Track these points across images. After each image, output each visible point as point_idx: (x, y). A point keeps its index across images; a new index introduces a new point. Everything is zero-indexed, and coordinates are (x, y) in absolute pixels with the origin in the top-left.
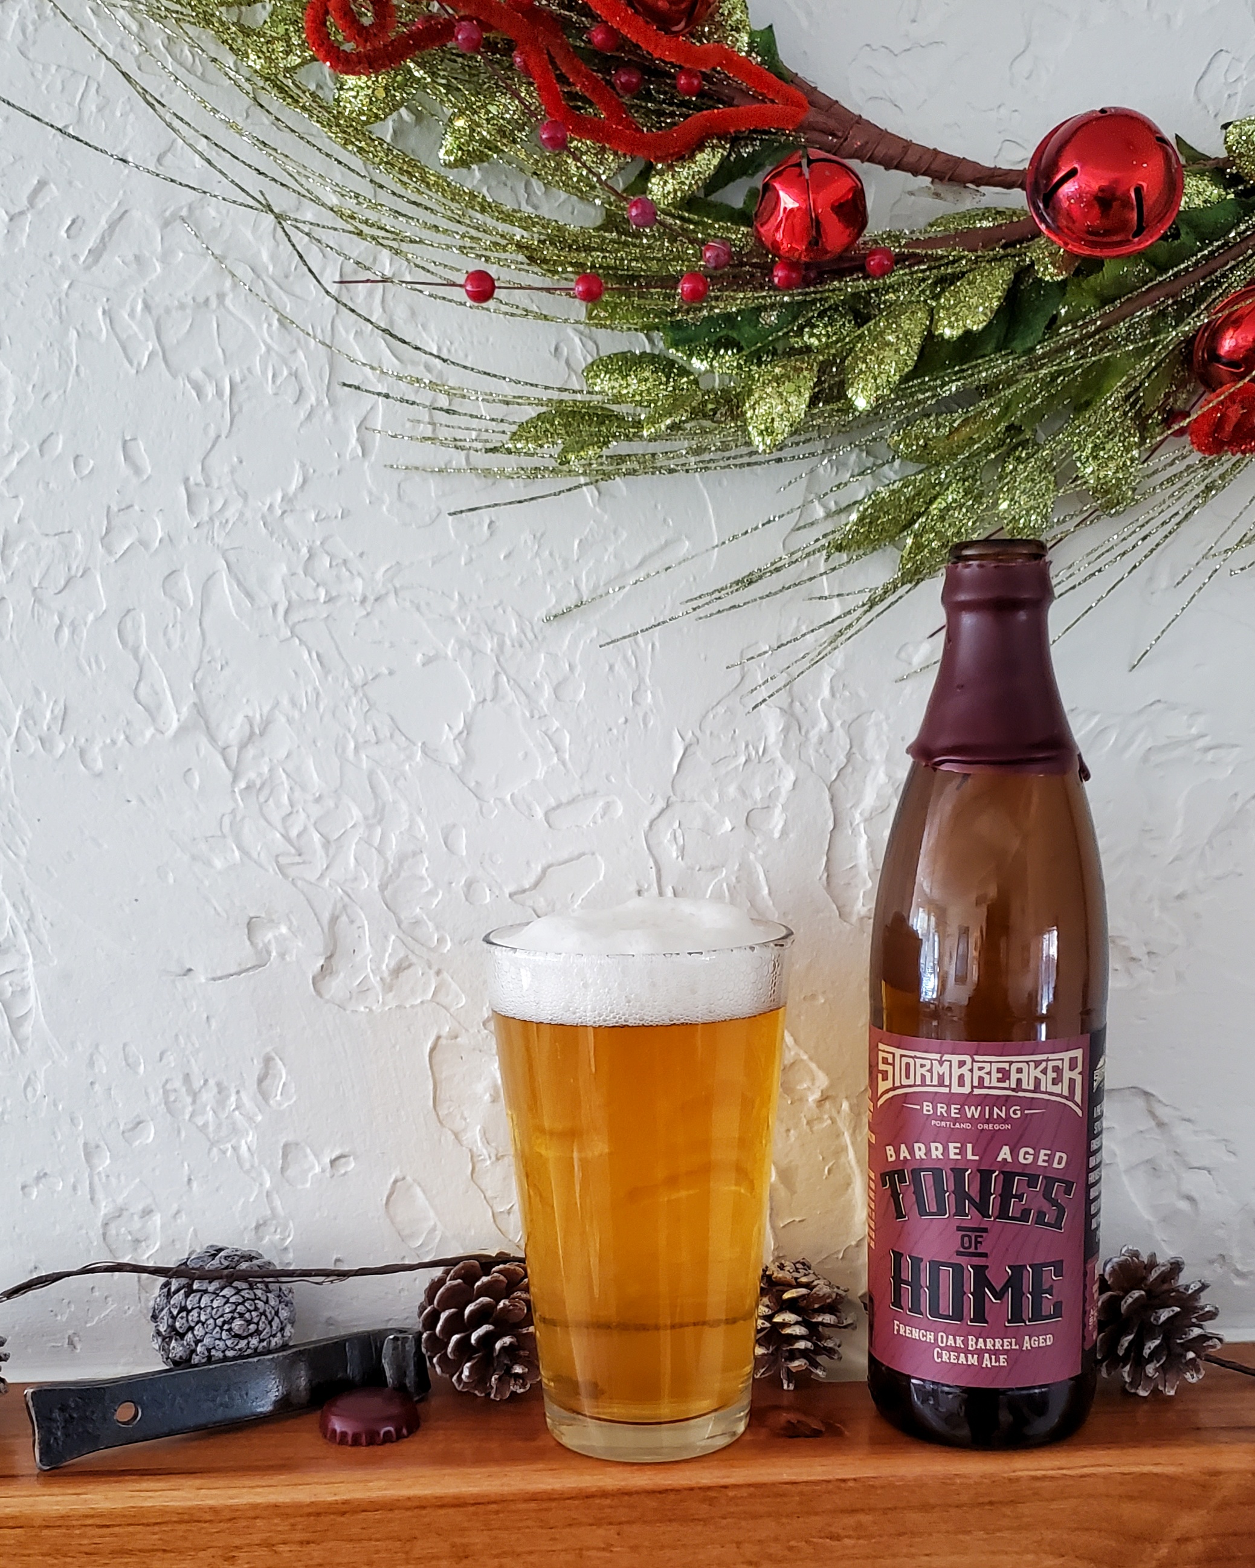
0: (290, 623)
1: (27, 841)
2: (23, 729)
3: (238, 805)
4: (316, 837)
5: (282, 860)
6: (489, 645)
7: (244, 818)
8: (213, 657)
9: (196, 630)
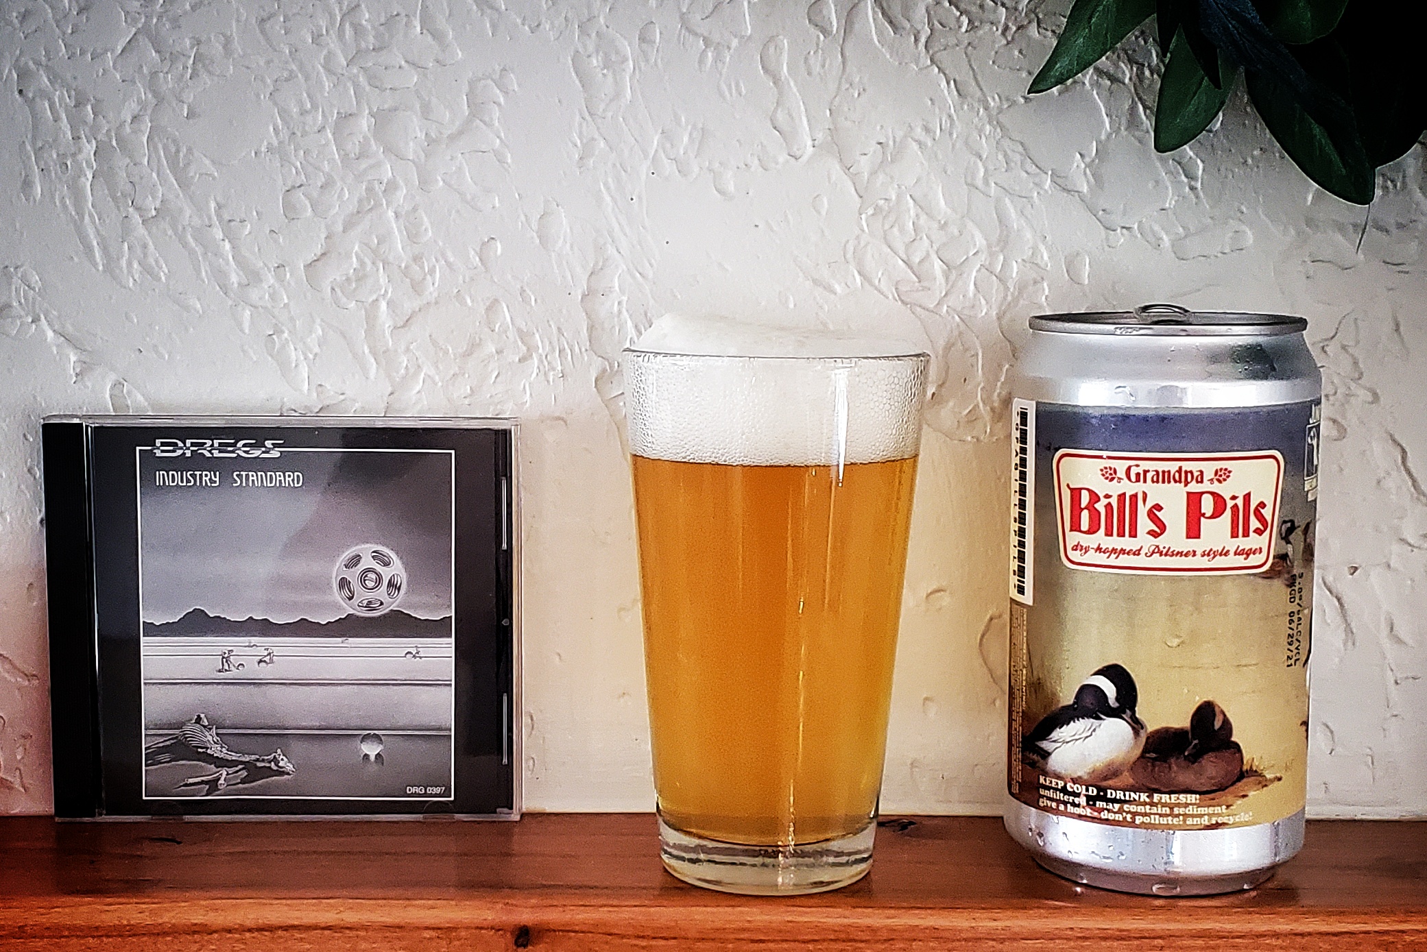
0: (931, 52)
1: (653, 261)
2: (661, 151)
3: (863, 231)
4: (938, 264)
5: (903, 289)
6: (1128, 76)
7: (866, 246)
8: (851, 85)
9: (837, 57)
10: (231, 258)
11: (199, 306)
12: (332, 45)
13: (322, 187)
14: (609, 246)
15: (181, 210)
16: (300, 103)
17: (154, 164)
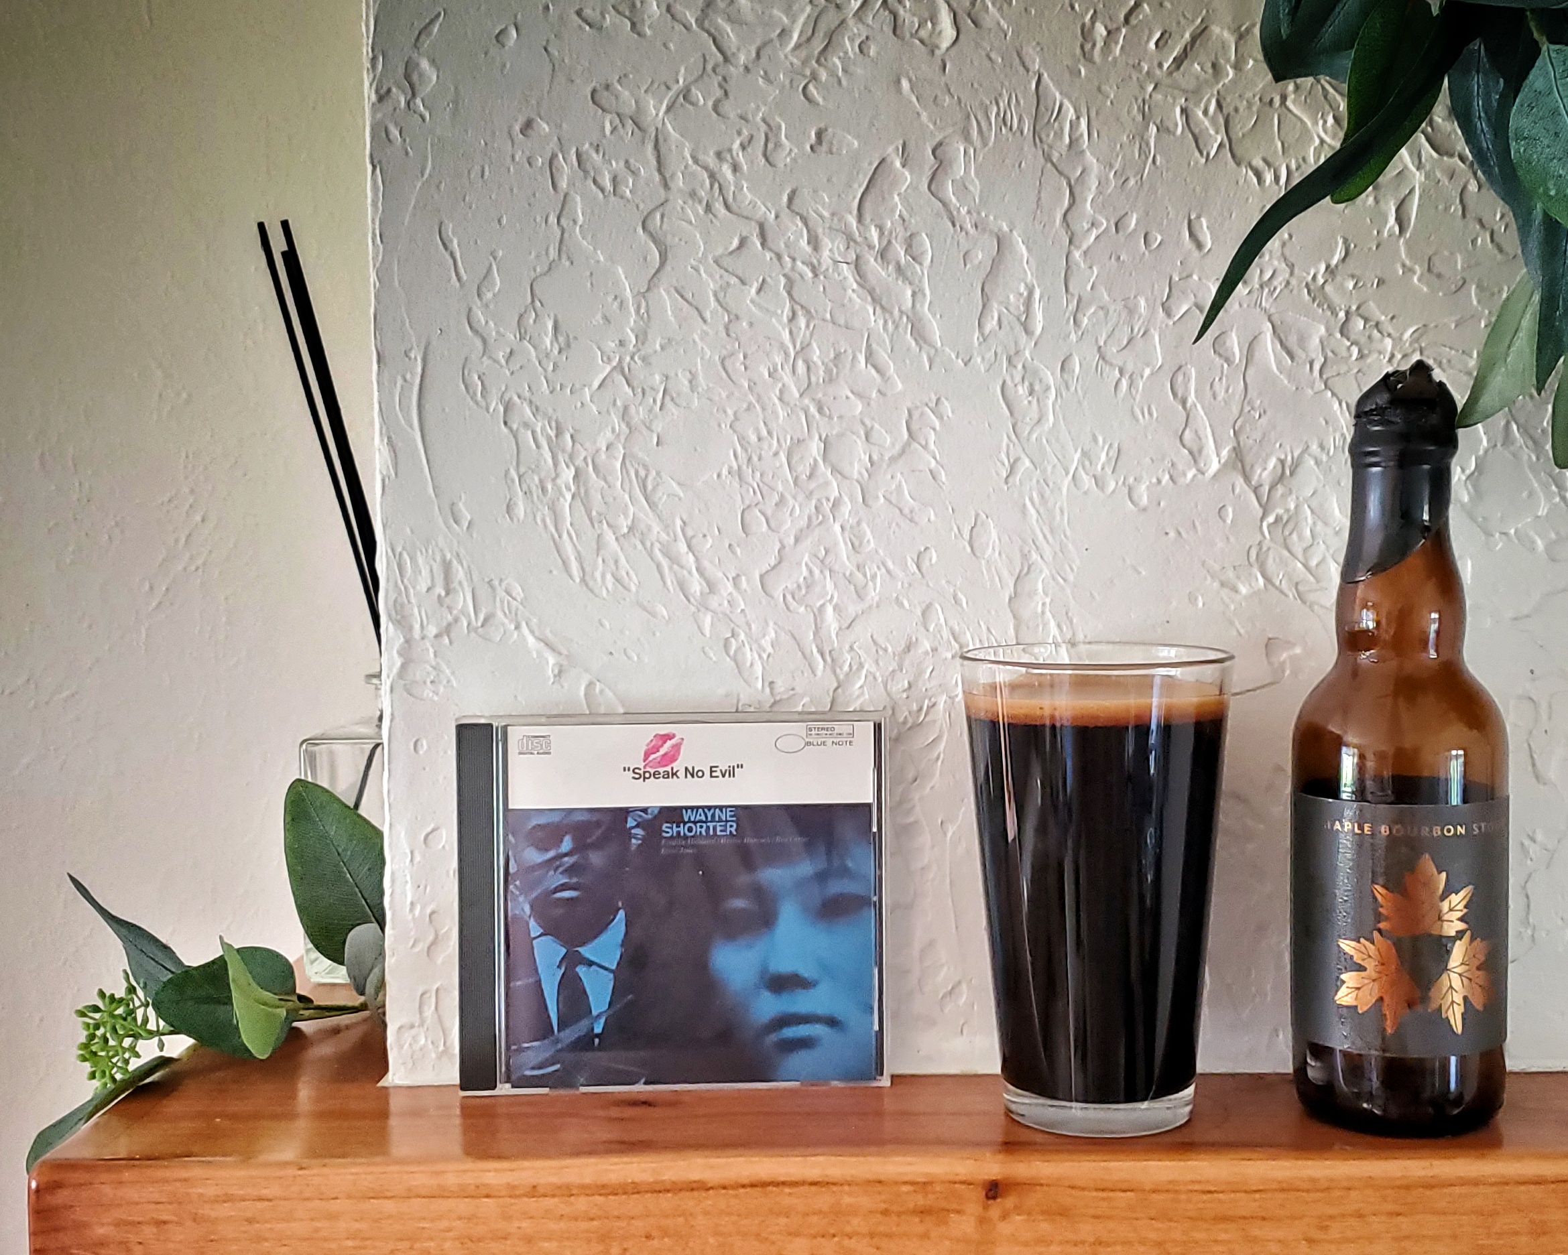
0: (1324, 377)
1: (1073, 566)
2: (1080, 469)
3: (1264, 538)
4: (1333, 567)
5: (1301, 587)
7: (1267, 551)
8: (1253, 408)
9: (1240, 383)
10: (694, 570)
11: (665, 613)
12: (786, 379)
13: (776, 505)
14: (1033, 552)
15: (649, 528)
16: (757, 430)
17: (627, 488)
